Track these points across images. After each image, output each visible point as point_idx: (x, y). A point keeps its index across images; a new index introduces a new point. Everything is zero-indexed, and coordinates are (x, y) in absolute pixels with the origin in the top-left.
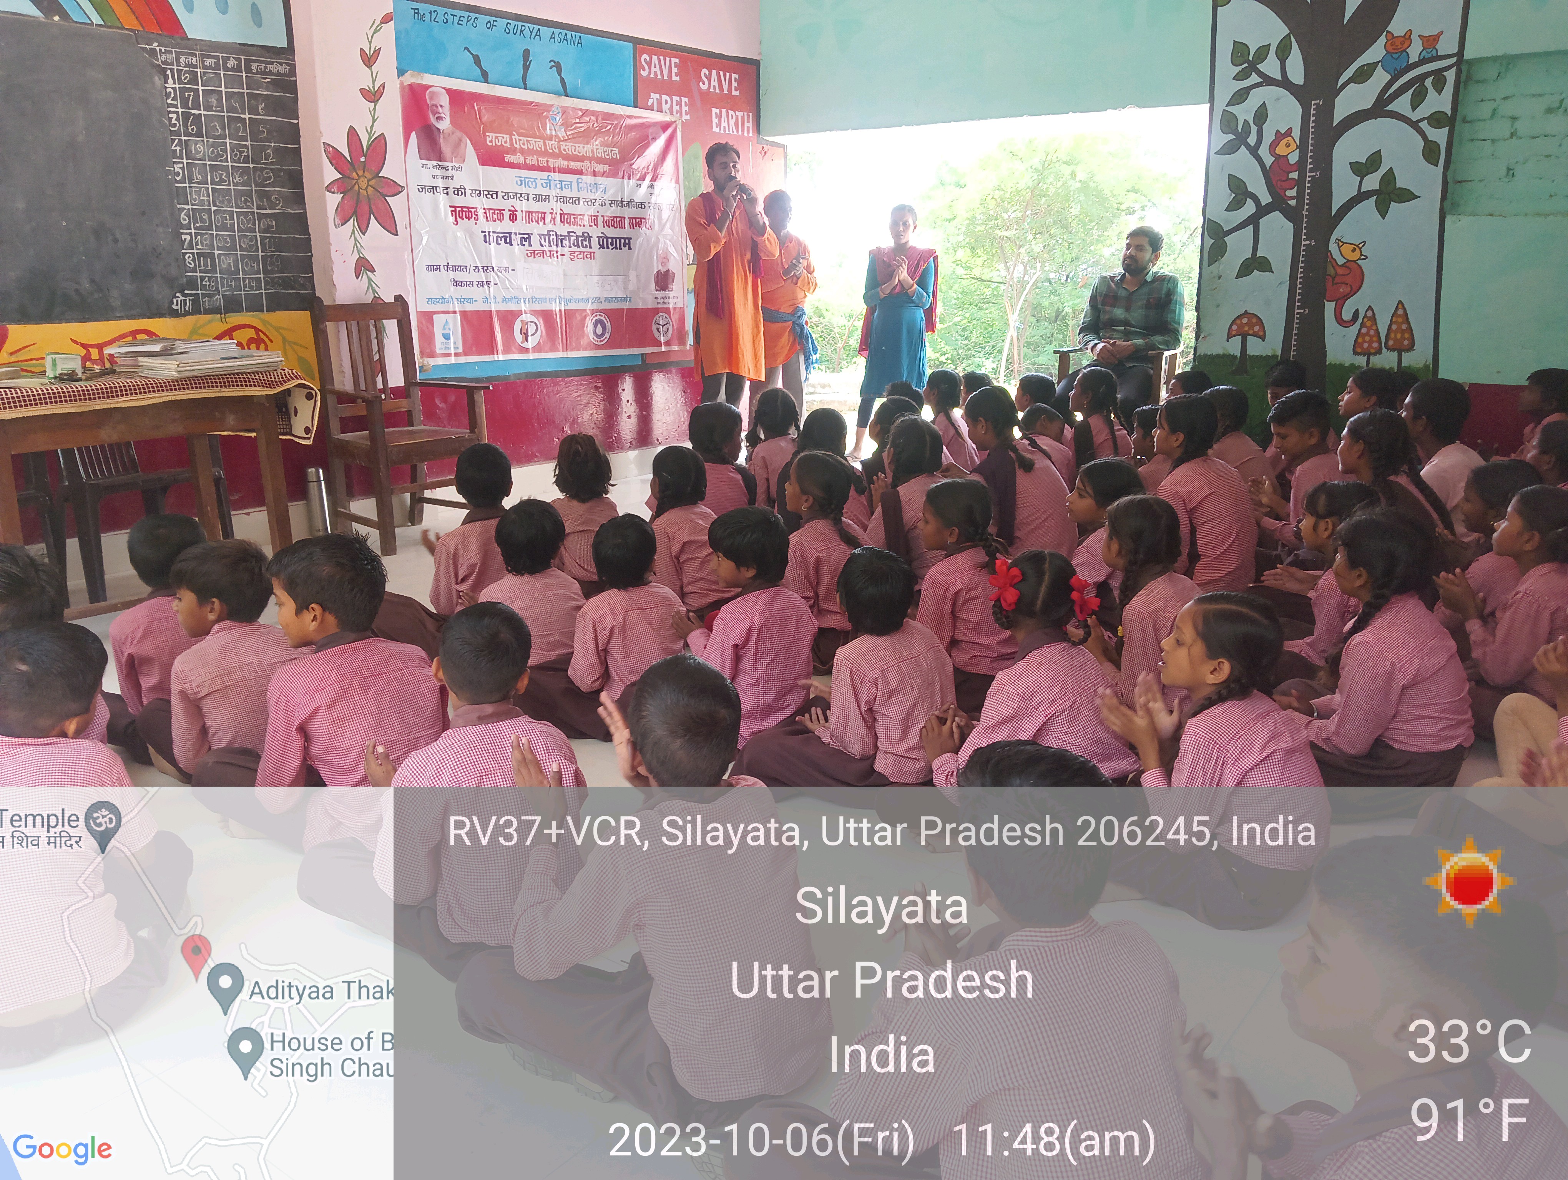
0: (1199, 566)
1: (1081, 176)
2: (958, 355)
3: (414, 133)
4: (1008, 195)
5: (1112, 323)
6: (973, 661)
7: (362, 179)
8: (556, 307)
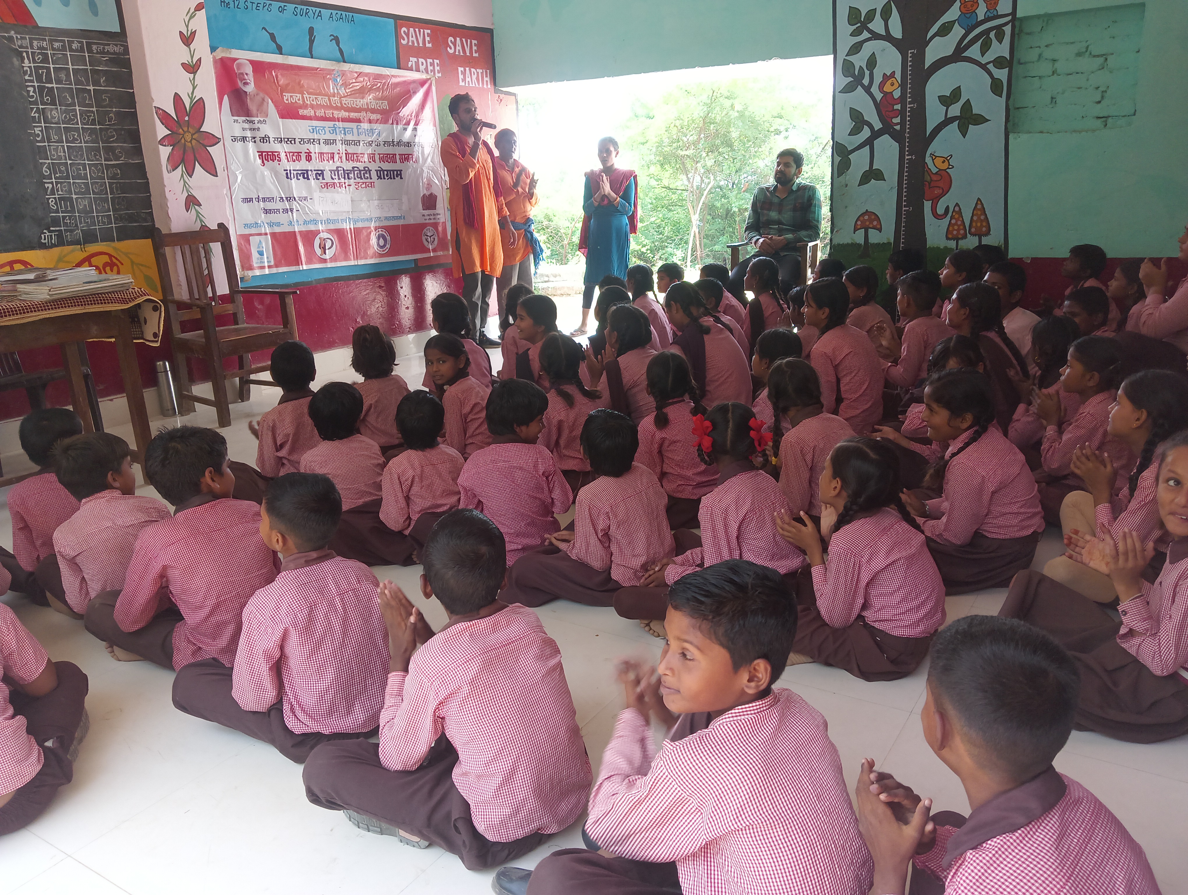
0: (842, 406)
1: (738, 107)
2: (655, 246)
3: (226, 96)
4: (686, 123)
5: (769, 223)
6: (680, 488)
7: (187, 134)
8: (347, 226)
